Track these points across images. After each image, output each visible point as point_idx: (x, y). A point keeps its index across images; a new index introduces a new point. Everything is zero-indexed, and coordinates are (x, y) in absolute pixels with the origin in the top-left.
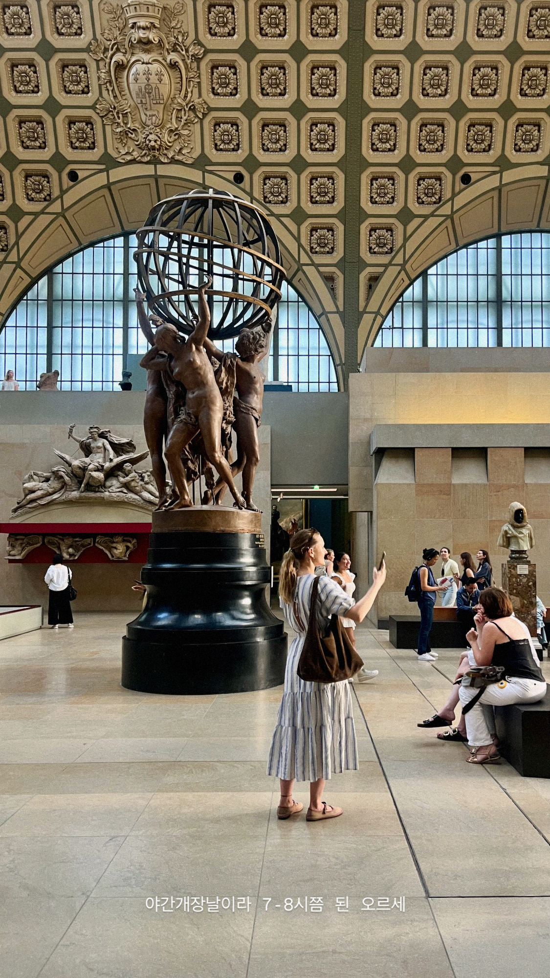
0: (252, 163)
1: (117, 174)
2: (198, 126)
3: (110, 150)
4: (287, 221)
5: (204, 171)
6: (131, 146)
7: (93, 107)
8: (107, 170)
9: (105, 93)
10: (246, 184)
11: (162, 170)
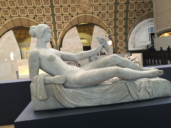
0: (100, 13)
1: (79, 16)
2: (92, 8)
3: (78, 12)
4: (105, 21)
5: (93, 14)
6: (81, 11)
7: (76, 6)
8: (78, 15)
9: (78, 3)
10: (99, 16)
11: (86, 14)
